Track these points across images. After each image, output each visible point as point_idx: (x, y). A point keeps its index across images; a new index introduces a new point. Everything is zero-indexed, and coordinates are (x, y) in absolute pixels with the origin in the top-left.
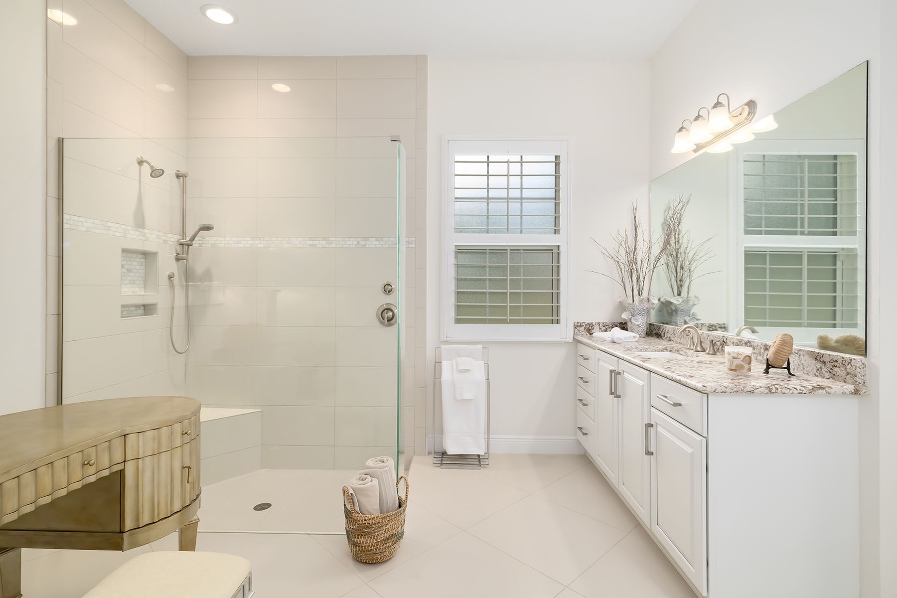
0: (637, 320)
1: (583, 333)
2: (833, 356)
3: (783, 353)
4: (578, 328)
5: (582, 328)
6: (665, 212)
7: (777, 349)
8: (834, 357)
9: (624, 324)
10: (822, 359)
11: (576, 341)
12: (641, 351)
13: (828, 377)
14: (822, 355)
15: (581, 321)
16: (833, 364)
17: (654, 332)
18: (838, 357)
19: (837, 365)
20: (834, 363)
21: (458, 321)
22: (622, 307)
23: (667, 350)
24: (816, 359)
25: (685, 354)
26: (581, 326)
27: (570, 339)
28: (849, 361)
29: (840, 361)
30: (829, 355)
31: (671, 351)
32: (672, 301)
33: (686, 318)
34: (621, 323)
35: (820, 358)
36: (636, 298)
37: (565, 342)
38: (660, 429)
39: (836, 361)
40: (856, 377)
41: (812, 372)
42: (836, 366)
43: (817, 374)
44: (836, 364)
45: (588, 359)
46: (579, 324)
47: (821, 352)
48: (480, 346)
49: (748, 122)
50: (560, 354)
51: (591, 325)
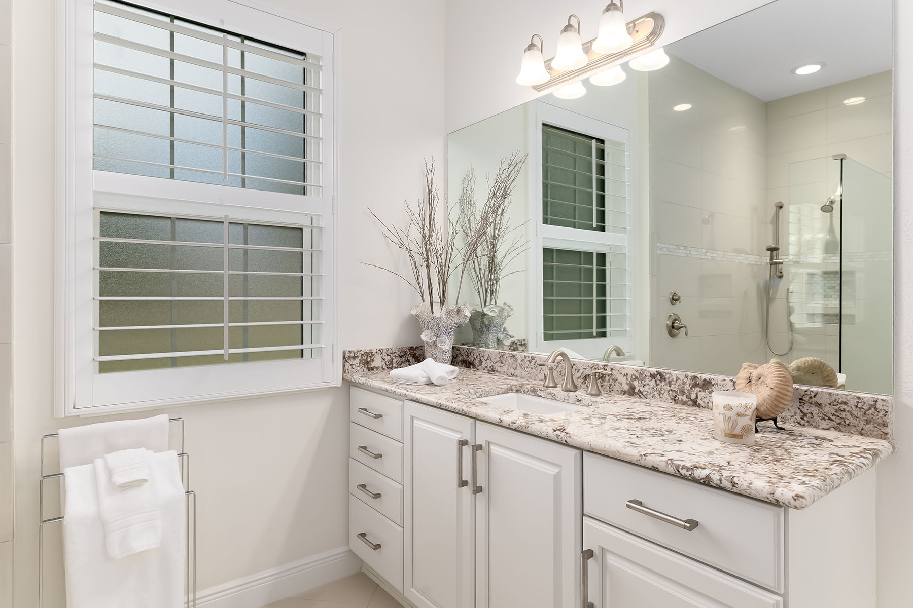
0: (442, 342)
1: (358, 368)
2: (838, 395)
3: (787, 398)
4: (351, 361)
5: (357, 361)
6: (463, 182)
7: (779, 392)
8: (839, 397)
9: (415, 350)
10: (814, 400)
11: (348, 384)
12: (481, 396)
13: (827, 427)
14: (813, 395)
15: (355, 349)
16: (837, 408)
17: (460, 358)
18: (849, 397)
19: (847, 410)
20: (839, 406)
21: (105, 368)
22: (416, 323)
23: (512, 390)
24: (800, 399)
25: (549, 396)
26: (354, 357)
27: (338, 382)
28: (872, 403)
29: (852, 403)
30: (830, 394)
31: (517, 391)
32: (486, 312)
33: (499, 336)
34: (412, 347)
35: (811, 398)
36: (436, 307)
37: (329, 388)
38: (611, 560)
39: (845, 403)
40: (887, 426)
41: (794, 419)
42: (844, 411)
43: (802, 422)
44: (844, 407)
45: (381, 416)
46: (352, 355)
47: (811, 389)
48: (164, 418)
49: (650, 44)
50: (320, 409)
51: (369, 354)
